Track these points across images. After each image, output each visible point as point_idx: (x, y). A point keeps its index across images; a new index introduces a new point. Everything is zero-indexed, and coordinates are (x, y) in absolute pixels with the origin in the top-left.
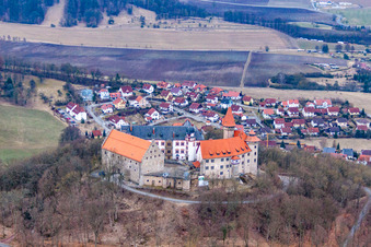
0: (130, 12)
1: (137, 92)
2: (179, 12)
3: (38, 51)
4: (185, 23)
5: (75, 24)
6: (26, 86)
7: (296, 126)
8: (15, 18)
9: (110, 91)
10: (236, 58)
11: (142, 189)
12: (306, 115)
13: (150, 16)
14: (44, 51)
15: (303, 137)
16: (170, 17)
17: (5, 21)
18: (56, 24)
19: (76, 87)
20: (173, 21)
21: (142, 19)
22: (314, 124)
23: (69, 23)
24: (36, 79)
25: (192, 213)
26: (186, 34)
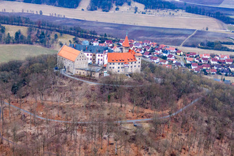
0: (129, 4)
1: (115, 44)
2: (159, 5)
3: (70, 22)
4: (161, 12)
5: (96, 9)
6: (52, 37)
7: (204, 68)
8: (61, 4)
9: (100, 42)
10: (185, 32)
11: (74, 76)
12: (212, 62)
13: (141, 7)
14: (73, 23)
15: (206, 74)
16: (153, 8)
17: (55, 6)
18: (85, 9)
19: (80, 39)
20: (154, 10)
21: (136, 9)
22: (215, 68)
23: (92, 9)
24: (58, 34)
25: (96, 89)
26: (161, 18)
